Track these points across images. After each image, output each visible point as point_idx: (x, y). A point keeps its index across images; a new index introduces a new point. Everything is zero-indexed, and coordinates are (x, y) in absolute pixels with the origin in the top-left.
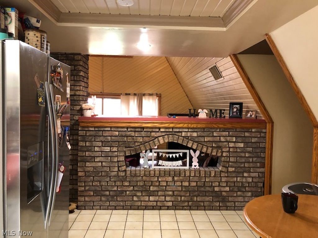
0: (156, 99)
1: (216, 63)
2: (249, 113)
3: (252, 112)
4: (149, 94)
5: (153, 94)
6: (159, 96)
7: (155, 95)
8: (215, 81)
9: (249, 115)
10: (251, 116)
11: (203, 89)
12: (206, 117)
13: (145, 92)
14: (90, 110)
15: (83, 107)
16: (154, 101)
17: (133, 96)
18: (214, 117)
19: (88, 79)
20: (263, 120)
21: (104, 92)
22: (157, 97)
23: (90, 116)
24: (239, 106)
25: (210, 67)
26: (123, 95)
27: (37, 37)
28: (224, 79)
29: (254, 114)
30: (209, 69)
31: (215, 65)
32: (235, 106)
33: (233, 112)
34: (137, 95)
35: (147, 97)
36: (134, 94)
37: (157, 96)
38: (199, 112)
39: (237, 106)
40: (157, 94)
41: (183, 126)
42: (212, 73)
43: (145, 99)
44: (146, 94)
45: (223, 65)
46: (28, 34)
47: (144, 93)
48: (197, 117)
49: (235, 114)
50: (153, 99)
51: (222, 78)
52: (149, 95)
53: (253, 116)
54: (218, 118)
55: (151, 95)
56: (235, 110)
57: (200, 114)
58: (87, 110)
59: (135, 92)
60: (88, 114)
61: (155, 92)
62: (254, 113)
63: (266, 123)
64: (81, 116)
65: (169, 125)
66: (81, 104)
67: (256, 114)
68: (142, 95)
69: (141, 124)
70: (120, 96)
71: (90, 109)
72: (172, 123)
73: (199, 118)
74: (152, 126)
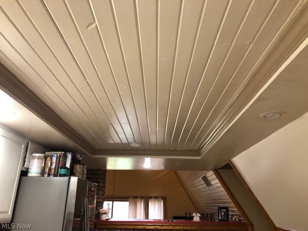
0: (161, 201)
1: (205, 174)
2: (234, 217)
3: (236, 216)
4: (155, 196)
5: (158, 196)
6: (164, 199)
7: (160, 198)
8: (208, 187)
9: (234, 218)
10: (235, 219)
11: (201, 193)
12: (199, 220)
13: (152, 195)
14: (105, 215)
15: (100, 211)
16: (159, 204)
17: (140, 199)
18: (206, 220)
19: (105, 187)
20: (245, 223)
21: (115, 195)
22: (162, 200)
23: (105, 220)
24: (225, 210)
25: (202, 177)
26: (131, 198)
27: (81, 168)
28: (213, 186)
29: (238, 218)
30: (202, 178)
31: (204, 175)
32: (223, 210)
33: (221, 216)
34: (144, 198)
35: (153, 200)
36: (141, 197)
37: (162, 198)
38: (193, 215)
39: (224, 210)
40: (162, 197)
41: (180, 228)
42: (204, 181)
43: (151, 201)
44: (152, 197)
45: (210, 176)
46: (76, 167)
47: (150, 196)
48: (192, 220)
49: (223, 217)
50: (158, 202)
51: (212, 186)
52: (155, 198)
53: (237, 220)
54: (209, 221)
55: (156, 198)
56: (223, 214)
57: (194, 218)
58: (103, 214)
59: (142, 195)
60: (104, 218)
61: (161, 195)
62: (238, 216)
63: (248, 226)
64: (98, 219)
65: (168, 227)
66: (99, 209)
67: (239, 218)
68: (149, 198)
69: (145, 226)
70: (129, 199)
71: (105, 213)
72: (171, 225)
73: (194, 221)
74: (154, 228)
